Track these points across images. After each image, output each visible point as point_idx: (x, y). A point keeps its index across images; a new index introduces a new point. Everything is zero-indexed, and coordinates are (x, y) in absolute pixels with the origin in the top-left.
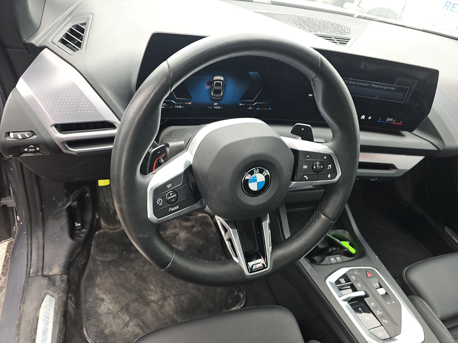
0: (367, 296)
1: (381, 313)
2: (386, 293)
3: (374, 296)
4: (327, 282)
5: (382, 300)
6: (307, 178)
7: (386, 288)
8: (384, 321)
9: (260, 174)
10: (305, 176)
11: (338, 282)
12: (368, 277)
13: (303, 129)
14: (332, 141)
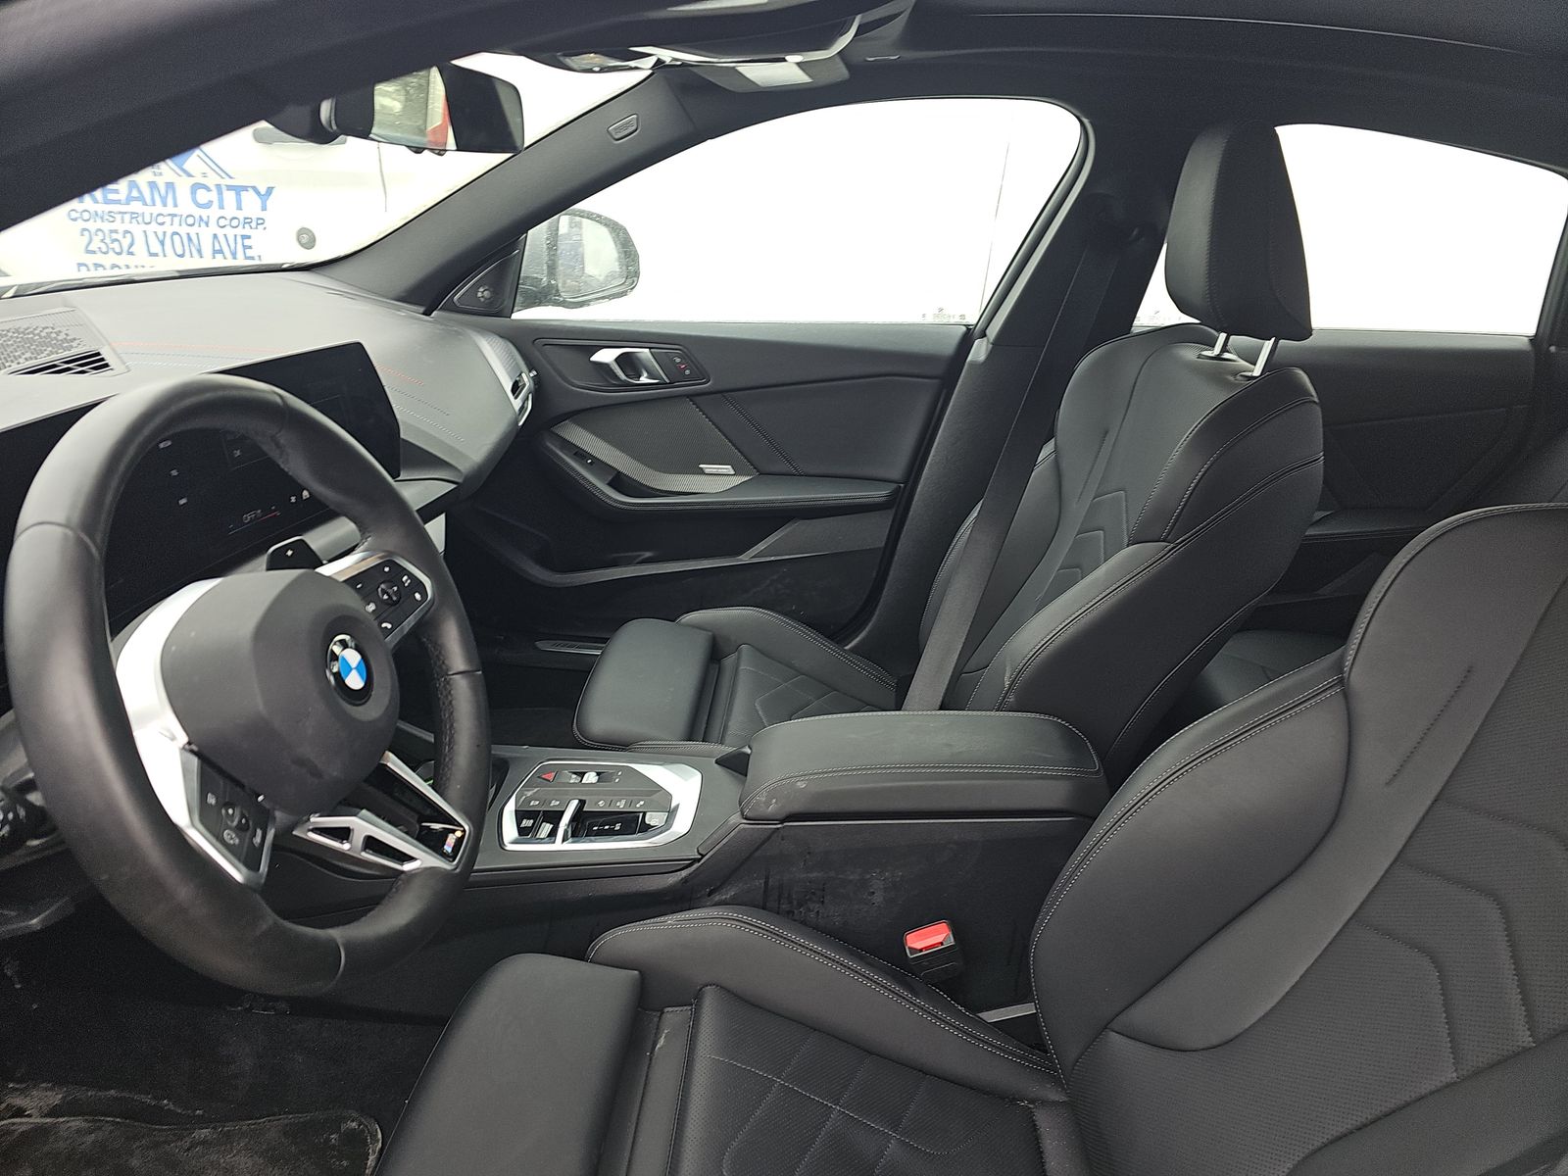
0: (582, 803)
1: (623, 802)
2: (598, 774)
3: (591, 793)
4: (510, 847)
5: (605, 787)
6: (389, 626)
7: (591, 768)
8: (638, 806)
9: (346, 650)
10: (384, 625)
11: (522, 831)
12: (551, 779)
13: (290, 553)
14: (364, 537)
